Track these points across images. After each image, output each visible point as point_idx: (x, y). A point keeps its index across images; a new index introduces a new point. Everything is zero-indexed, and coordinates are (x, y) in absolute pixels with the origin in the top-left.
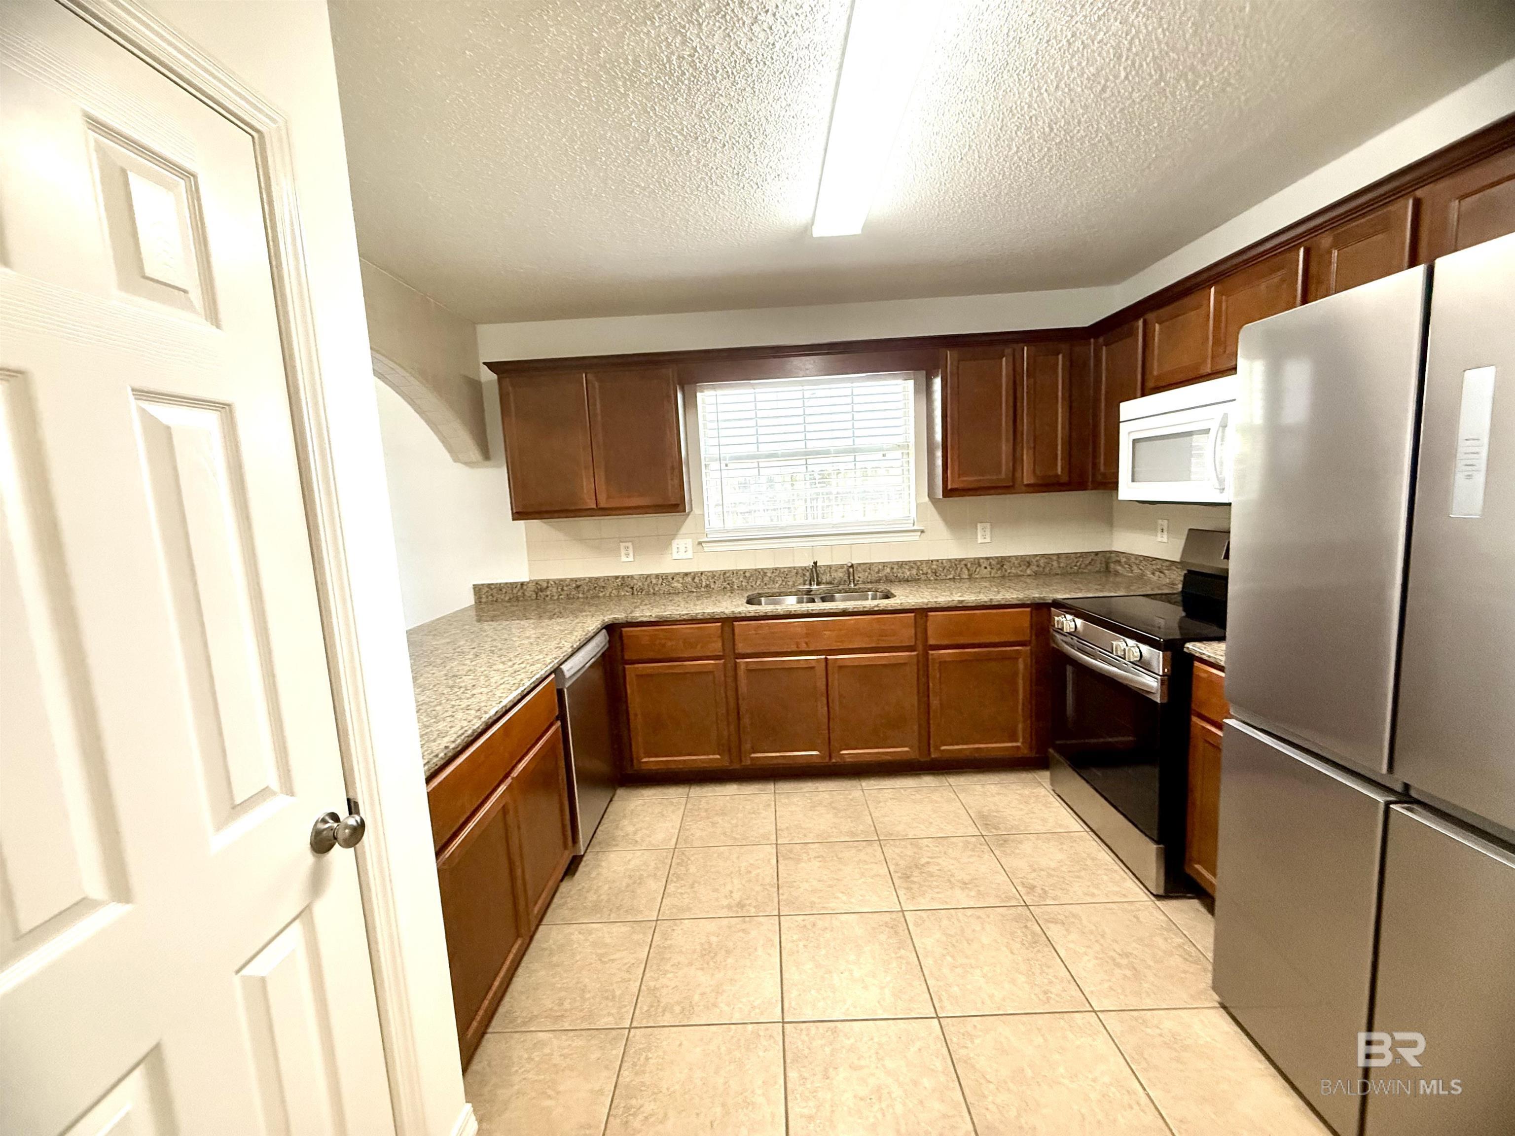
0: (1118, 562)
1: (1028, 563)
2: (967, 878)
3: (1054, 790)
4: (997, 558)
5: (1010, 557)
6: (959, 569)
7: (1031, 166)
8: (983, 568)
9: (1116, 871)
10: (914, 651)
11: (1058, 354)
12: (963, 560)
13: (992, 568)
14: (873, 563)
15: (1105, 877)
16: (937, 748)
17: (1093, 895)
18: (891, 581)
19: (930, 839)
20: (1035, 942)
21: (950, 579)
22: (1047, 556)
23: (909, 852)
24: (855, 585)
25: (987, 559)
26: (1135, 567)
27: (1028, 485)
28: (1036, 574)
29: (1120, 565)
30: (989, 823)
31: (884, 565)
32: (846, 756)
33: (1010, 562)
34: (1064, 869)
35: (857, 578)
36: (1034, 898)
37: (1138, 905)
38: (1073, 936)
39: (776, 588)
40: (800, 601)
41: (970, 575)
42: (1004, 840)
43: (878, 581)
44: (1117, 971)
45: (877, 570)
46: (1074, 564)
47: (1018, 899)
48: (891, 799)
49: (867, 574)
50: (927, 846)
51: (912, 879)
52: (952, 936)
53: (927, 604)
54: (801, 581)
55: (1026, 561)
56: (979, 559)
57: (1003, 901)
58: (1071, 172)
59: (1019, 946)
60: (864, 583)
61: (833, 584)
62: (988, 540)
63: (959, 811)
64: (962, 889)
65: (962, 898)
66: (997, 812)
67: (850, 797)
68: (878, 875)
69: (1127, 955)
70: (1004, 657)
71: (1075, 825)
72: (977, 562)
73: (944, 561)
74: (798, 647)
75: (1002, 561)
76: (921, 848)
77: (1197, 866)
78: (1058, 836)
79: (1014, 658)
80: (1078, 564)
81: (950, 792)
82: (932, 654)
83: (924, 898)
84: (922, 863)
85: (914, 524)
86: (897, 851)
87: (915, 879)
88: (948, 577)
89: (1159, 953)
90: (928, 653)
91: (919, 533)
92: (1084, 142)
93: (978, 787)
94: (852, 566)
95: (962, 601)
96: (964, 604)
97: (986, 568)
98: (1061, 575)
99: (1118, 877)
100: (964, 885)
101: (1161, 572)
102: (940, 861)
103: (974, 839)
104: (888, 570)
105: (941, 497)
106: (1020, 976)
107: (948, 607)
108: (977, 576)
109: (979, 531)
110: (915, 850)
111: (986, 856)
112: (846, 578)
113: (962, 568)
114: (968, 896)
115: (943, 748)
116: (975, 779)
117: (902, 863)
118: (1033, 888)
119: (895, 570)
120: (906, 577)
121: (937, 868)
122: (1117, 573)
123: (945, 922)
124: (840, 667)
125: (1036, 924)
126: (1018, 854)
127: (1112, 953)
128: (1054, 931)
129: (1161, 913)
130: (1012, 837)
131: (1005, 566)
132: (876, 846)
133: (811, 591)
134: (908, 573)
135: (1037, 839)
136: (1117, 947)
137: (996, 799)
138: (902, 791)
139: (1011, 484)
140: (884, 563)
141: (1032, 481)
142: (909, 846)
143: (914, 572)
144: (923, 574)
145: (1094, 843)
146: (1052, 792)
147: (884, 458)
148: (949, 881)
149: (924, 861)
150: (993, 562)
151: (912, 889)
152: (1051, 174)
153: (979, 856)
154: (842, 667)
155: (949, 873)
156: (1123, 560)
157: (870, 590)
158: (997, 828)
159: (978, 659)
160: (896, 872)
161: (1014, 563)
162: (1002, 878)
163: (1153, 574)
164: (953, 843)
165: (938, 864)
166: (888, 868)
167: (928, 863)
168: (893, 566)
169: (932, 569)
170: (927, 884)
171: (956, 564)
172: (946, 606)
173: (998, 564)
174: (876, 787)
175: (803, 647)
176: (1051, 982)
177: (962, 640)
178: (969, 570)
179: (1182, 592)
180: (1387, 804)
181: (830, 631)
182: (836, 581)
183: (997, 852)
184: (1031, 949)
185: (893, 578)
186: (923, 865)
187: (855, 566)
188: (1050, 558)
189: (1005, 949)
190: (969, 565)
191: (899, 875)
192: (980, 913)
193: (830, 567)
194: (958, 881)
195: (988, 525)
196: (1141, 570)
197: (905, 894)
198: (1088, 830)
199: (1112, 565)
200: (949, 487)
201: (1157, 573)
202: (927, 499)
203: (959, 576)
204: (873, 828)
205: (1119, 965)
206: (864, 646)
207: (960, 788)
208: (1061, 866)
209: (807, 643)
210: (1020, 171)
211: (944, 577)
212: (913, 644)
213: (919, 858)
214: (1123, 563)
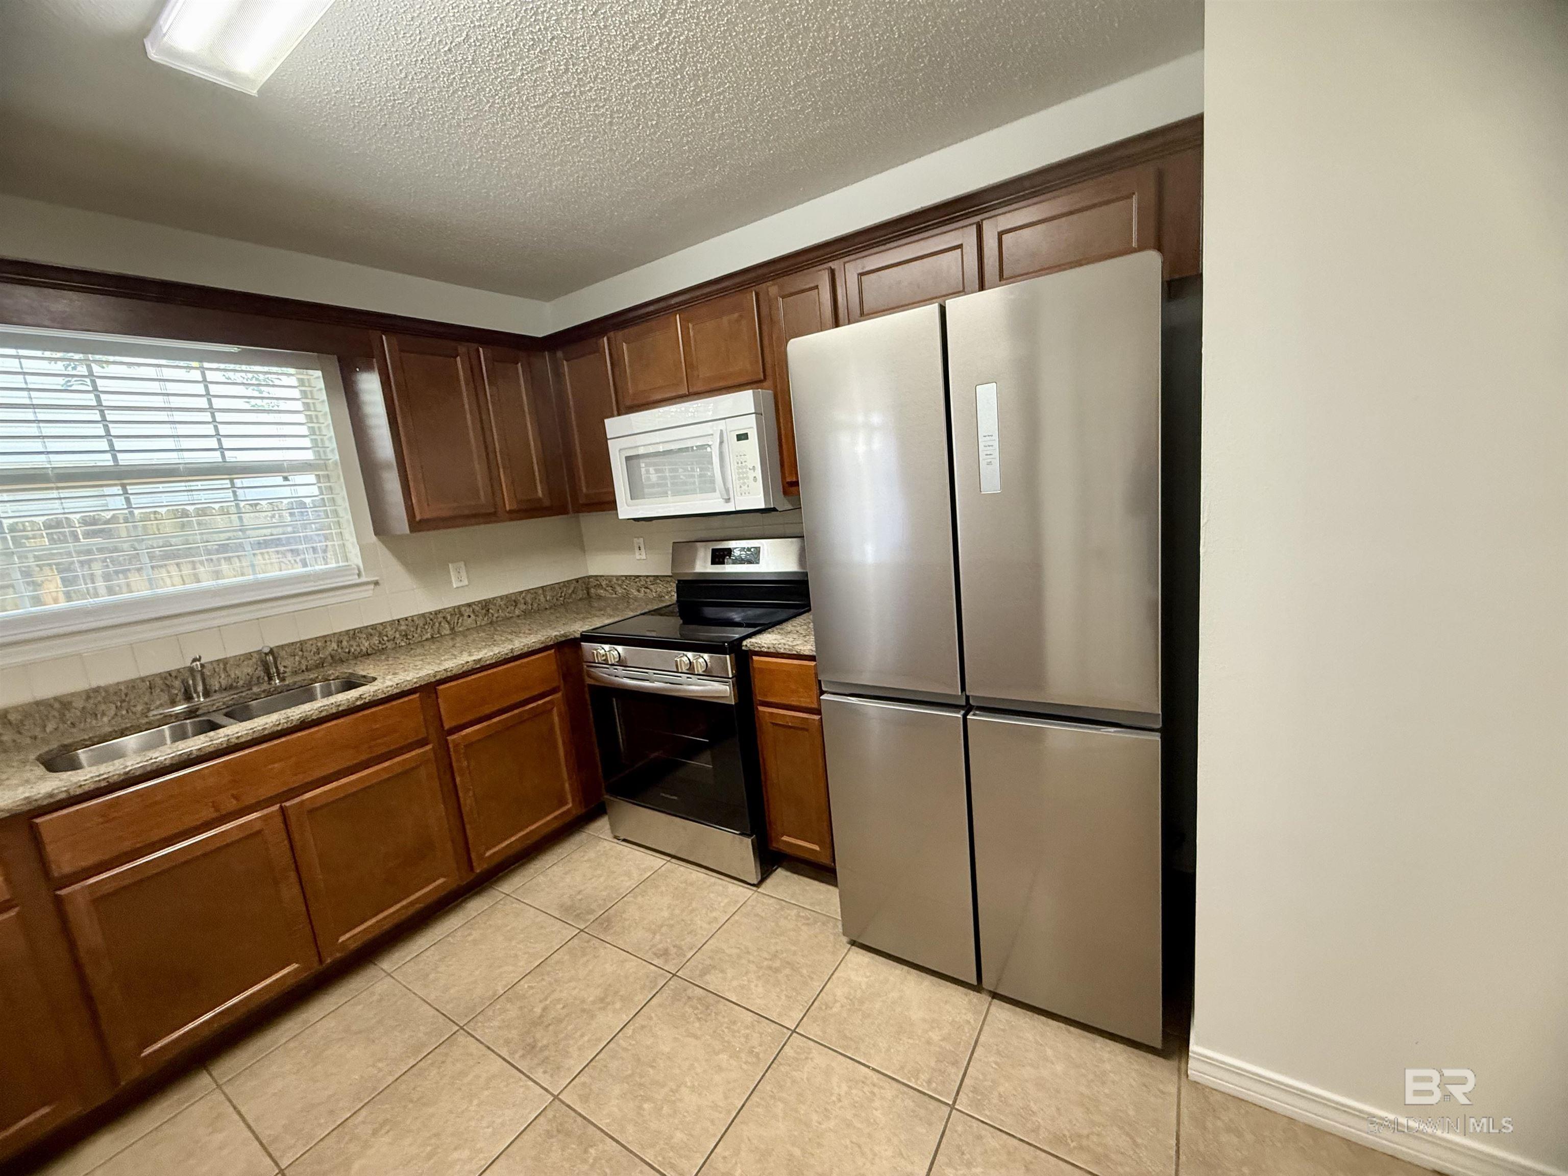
0: (600, 586)
1: (515, 601)
2: (598, 992)
3: (616, 837)
4: (479, 602)
5: (494, 599)
6: (437, 624)
7: (527, 109)
8: (465, 617)
9: (715, 884)
10: (427, 744)
11: (517, 363)
12: (440, 611)
13: (477, 616)
14: (305, 642)
15: (712, 895)
16: (481, 856)
17: (716, 919)
18: (342, 661)
19: (529, 977)
20: (707, 1008)
21: (427, 640)
22: (532, 591)
23: (513, 1012)
24: (283, 680)
25: (469, 605)
26: (618, 588)
27: (511, 512)
28: (526, 614)
29: (602, 588)
30: (578, 912)
31: (326, 639)
32: (348, 942)
33: (495, 605)
34: (677, 912)
35: (282, 669)
36: (674, 961)
37: (749, 903)
38: (730, 973)
39: (104, 724)
40: (180, 735)
41: (452, 629)
42: (605, 922)
43: (321, 665)
44: (780, 976)
45: (314, 650)
46: (559, 595)
47: (662, 975)
48: (440, 960)
49: (297, 658)
50: (531, 988)
51: (540, 1045)
52: (630, 1076)
53: (435, 676)
54: (165, 698)
55: (512, 600)
56: (459, 607)
57: (652, 988)
58: (563, 141)
59: (697, 1025)
60: (295, 673)
61: (236, 688)
62: (466, 582)
63: (538, 920)
64: (604, 1009)
65: (611, 1020)
66: (580, 892)
67: (375, 998)
68: (494, 1077)
69: (775, 956)
70: (536, 714)
71: (657, 861)
72: (457, 611)
73: (415, 618)
74: (217, 810)
75: (486, 605)
76: (524, 997)
77: (785, 838)
78: (648, 882)
79: (545, 712)
80: (563, 594)
81: (513, 903)
82: (453, 740)
83: (571, 1057)
84: (538, 1014)
85: (359, 575)
86: (496, 1023)
87: (545, 1042)
88: (424, 638)
89: (791, 933)
90: (446, 741)
91: (372, 587)
92: (590, 107)
93: (541, 879)
94: (271, 651)
95: (480, 660)
96: (482, 663)
97: (469, 616)
98: (551, 608)
99: (721, 888)
100: (602, 1001)
101: (647, 588)
102: (556, 995)
103: (576, 940)
104: (334, 645)
105: (408, 532)
106: (721, 1056)
107: (463, 672)
108: (460, 629)
109: (452, 573)
110: (519, 1004)
111: (602, 952)
112: (260, 672)
113: (440, 623)
114: (615, 1011)
115: (488, 854)
116: (532, 871)
117: (514, 1034)
118: (666, 952)
119: (345, 643)
120: (364, 649)
121: (560, 1006)
122: (600, 597)
123: (614, 1065)
124: (311, 812)
125: (695, 987)
126: (630, 926)
127: (766, 963)
128: (713, 981)
129: (767, 897)
130: (612, 911)
131: (491, 611)
132: (462, 1038)
133: (198, 709)
134: (366, 644)
135: (635, 897)
136: (766, 955)
137: (568, 879)
138: (450, 939)
139: (492, 510)
140: (325, 636)
141: (515, 507)
142: (508, 1006)
143: (375, 640)
144: (388, 641)
145: (682, 869)
146: (616, 841)
147: (287, 483)
148: (583, 1011)
149: (538, 1010)
150: (477, 608)
151: (547, 1058)
152: (543, 132)
153: (595, 957)
154: (313, 811)
155: (578, 1002)
156: (604, 583)
157: (315, 681)
158: (591, 912)
159: (508, 727)
160: (512, 1053)
161: (500, 606)
162: (632, 964)
163: (639, 591)
164: (557, 962)
165: (559, 1000)
166: (500, 1056)
167: (545, 1009)
168: (341, 638)
169: (401, 631)
170: (562, 1036)
171: (430, 619)
172: (461, 672)
173: (482, 609)
174: (408, 958)
175: (233, 805)
176: (747, 1037)
177: (487, 710)
178: (449, 623)
179: (678, 601)
180: (965, 717)
181: (281, 760)
182: (241, 683)
183: (608, 939)
184: (709, 1018)
185: (343, 655)
186: (541, 1016)
187: (275, 650)
188: (535, 593)
189: (690, 1039)
190: (449, 618)
191: (520, 1053)
192: (639, 1020)
193: (225, 662)
194: (594, 1003)
195: (462, 564)
196: (625, 589)
197: (545, 1072)
198: (668, 858)
199: (592, 591)
200: (418, 518)
201: (643, 589)
202: (374, 538)
203: (439, 633)
204: (441, 1019)
205: (777, 970)
206: (349, 764)
207: (520, 891)
208: (674, 910)
209: (236, 797)
210: (512, 109)
211: (420, 639)
212: (425, 735)
213: (531, 1011)
214: (604, 586)
